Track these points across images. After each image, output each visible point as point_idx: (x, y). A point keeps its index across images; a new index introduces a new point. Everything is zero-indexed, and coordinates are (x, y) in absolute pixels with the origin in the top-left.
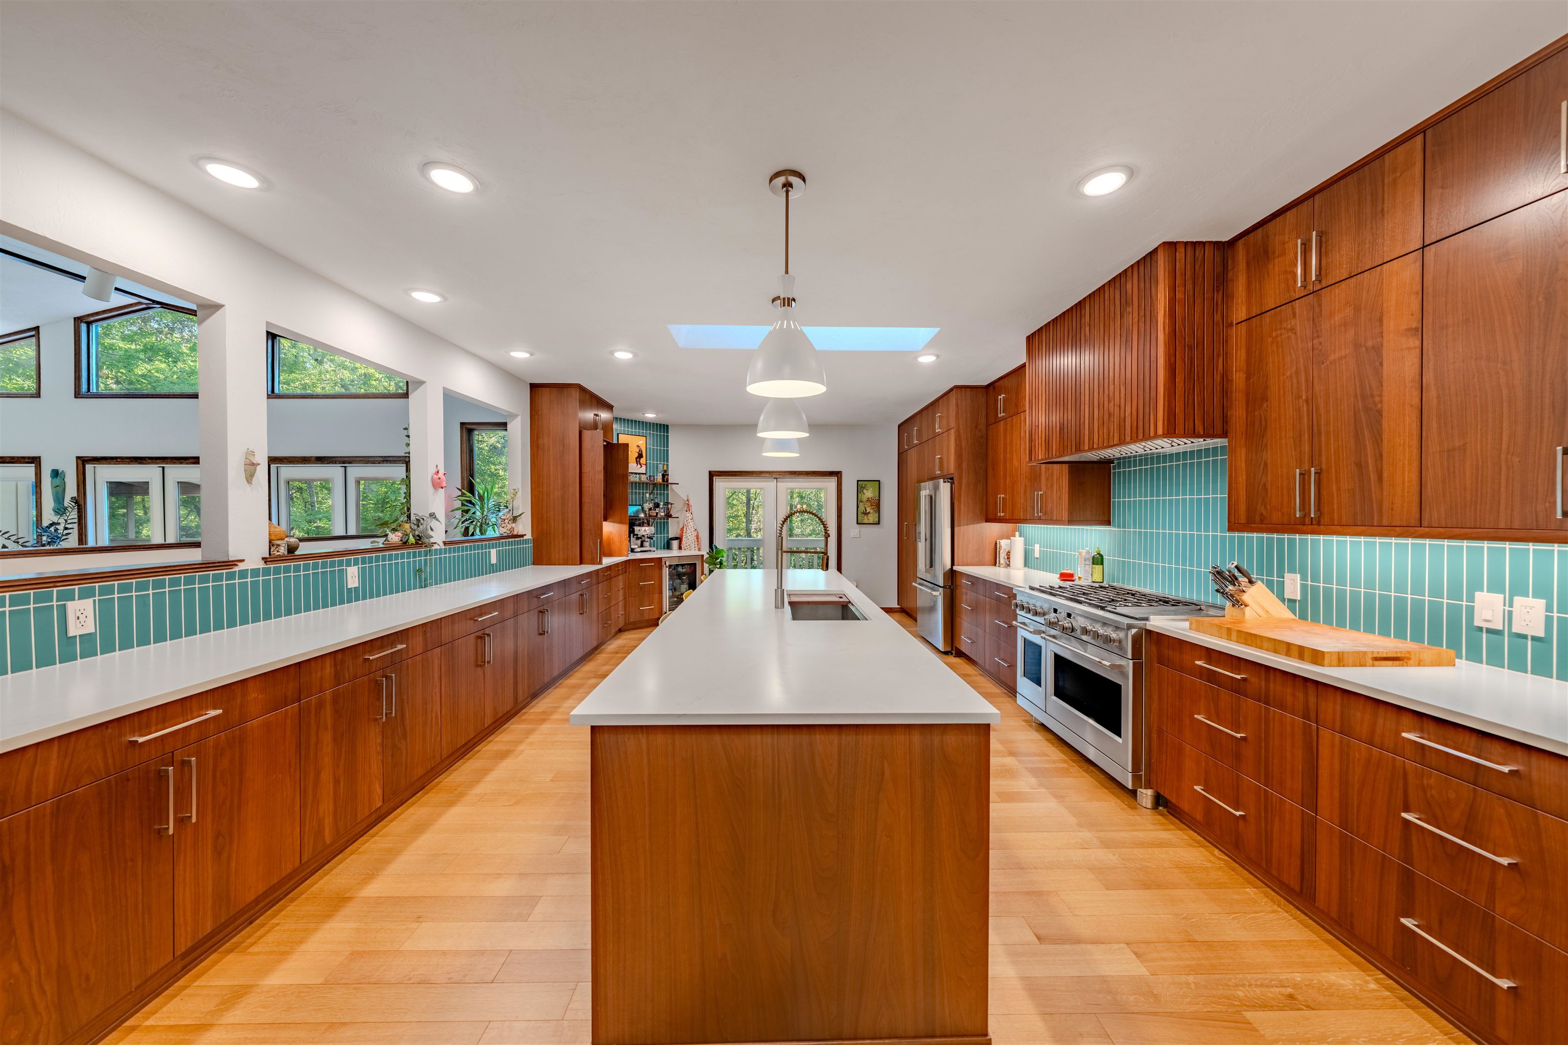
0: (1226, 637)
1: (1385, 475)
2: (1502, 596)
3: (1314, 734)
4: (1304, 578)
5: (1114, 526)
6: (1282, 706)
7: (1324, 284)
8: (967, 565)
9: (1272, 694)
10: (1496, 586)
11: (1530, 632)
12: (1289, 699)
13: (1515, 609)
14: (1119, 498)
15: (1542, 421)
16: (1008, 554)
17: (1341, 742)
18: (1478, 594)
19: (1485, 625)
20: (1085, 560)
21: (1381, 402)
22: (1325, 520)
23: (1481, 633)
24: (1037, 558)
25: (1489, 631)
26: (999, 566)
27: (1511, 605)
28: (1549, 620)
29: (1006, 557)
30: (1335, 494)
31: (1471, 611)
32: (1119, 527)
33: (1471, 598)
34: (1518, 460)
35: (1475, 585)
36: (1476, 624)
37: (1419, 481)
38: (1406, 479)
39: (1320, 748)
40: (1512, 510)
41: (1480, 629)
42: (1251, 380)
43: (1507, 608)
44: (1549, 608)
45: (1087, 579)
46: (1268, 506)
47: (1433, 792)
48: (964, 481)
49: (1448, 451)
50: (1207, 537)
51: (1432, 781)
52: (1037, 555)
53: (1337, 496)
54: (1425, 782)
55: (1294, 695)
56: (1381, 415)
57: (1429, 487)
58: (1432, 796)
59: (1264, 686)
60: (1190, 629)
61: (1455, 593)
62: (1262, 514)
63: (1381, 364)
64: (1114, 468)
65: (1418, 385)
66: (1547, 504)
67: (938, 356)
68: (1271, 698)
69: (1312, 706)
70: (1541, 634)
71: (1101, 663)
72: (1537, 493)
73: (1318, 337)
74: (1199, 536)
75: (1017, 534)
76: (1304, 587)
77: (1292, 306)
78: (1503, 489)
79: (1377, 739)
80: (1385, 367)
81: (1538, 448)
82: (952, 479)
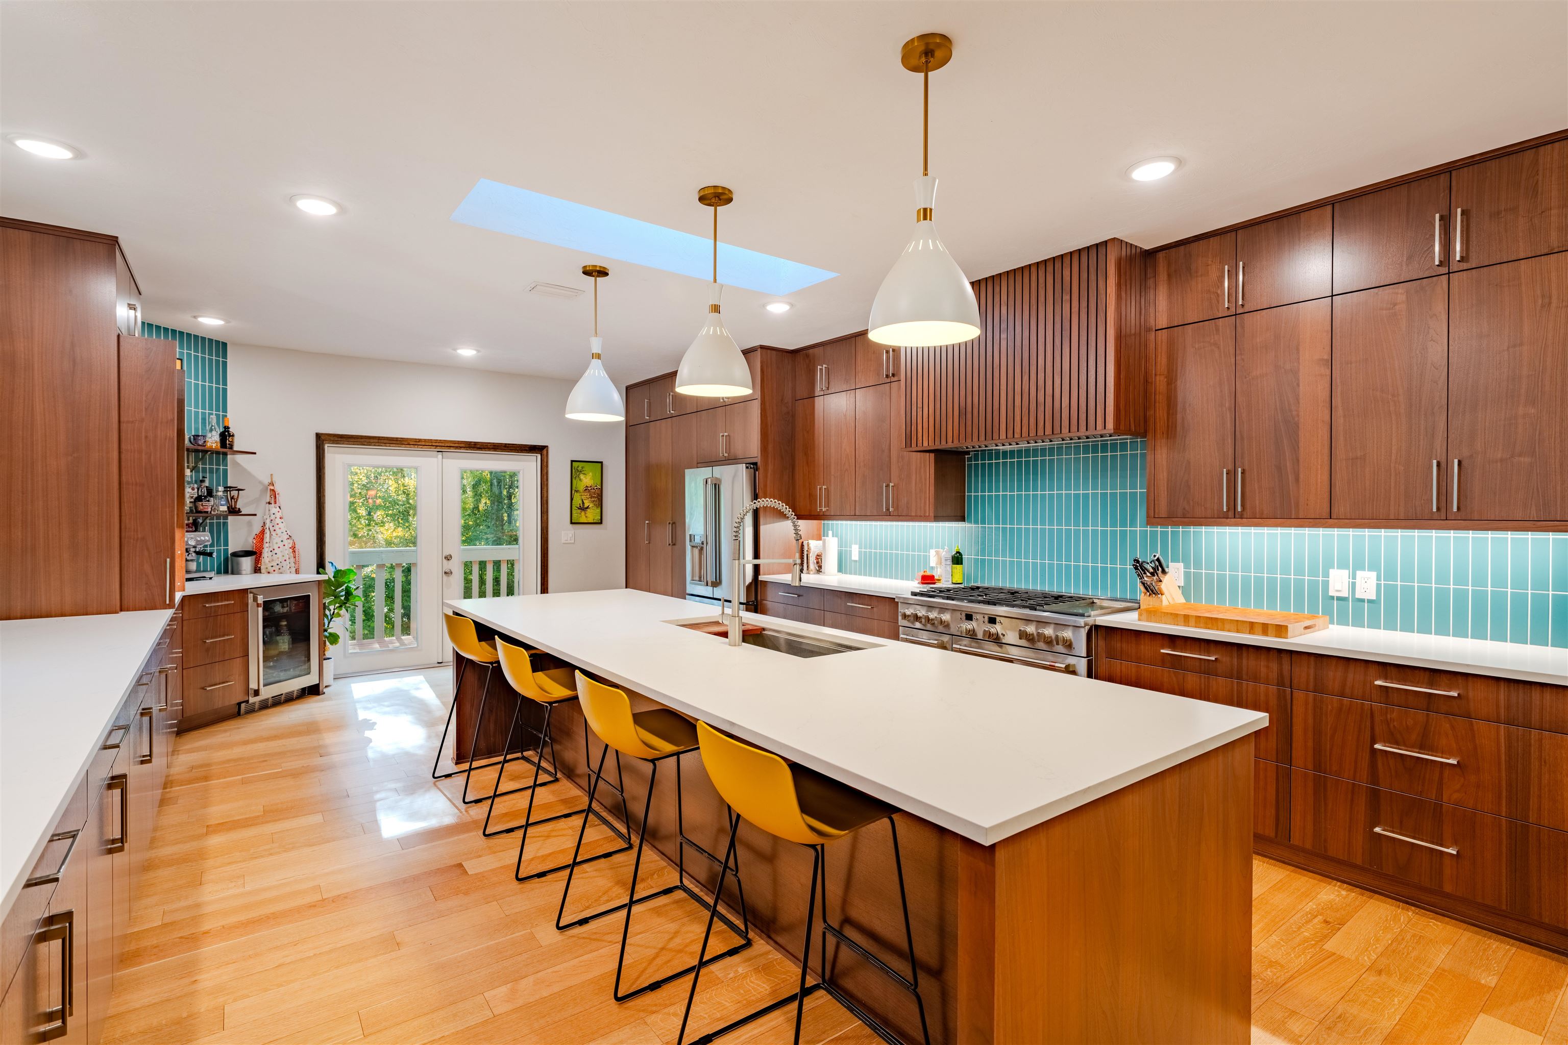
0: (1183, 624)
1: (1301, 476)
2: (1348, 571)
3: (1289, 697)
4: (1187, 566)
5: (970, 522)
6: (1256, 679)
7: (1246, 309)
8: (773, 574)
9: (1245, 669)
10: (1343, 565)
11: (1366, 596)
12: (1263, 670)
13: (1358, 581)
14: (976, 491)
15: (1419, 441)
16: (819, 558)
17: (1315, 699)
18: (1331, 571)
19: (1336, 594)
20: (946, 560)
21: (1298, 416)
22: (1248, 512)
23: (1332, 601)
24: (855, 561)
25: (1339, 599)
26: (809, 573)
27: (1354, 577)
28: (1378, 586)
29: (815, 561)
30: (1257, 492)
31: (1326, 584)
32: (976, 522)
33: (1326, 575)
34: (1403, 468)
35: (1328, 565)
36: (1330, 594)
37: (1329, 483)
38: (1319, 480)
39: (1294, 708)
40: (1399, 505)
41: (1332, 598)
42: (1173, 385)
43: (1351, 580)
44: (1378, 579)
45: (948, 581)
46: (1191, 502)
47: (1395, 723)
48: (770, 467)
49: (1352, 459)
50: (1086, 532)
51: (1394, 715)
52: (855, 556)
53: (1259, 493)
54: (1389, 716)
55: (1268, 667)
56: (1298, 427)
57: (1337, 487)
58: (1394, 726)
59: (1236, 664)
60: (1139, 620)
61: (1314, 572)
62: (1184, 509)
63: (1298, 385)
64: (970, 460)
65: (1328, 405)
66: (1423, 501)
67: (792, 305)
68: (1244, 672)
69: (1286, 673)
70: (1374, 597)
71: (1054, 666)
72: (1416, 493)
73: (1241, 354)
74: (1077, 532)
75: (830, 533)
76: (1187, 575)
77: (1215, 323)
78: (1392, 490)
79: (1348, 691)
80: (1301, 387)
81: (1416, 460)
82: (755, 464)
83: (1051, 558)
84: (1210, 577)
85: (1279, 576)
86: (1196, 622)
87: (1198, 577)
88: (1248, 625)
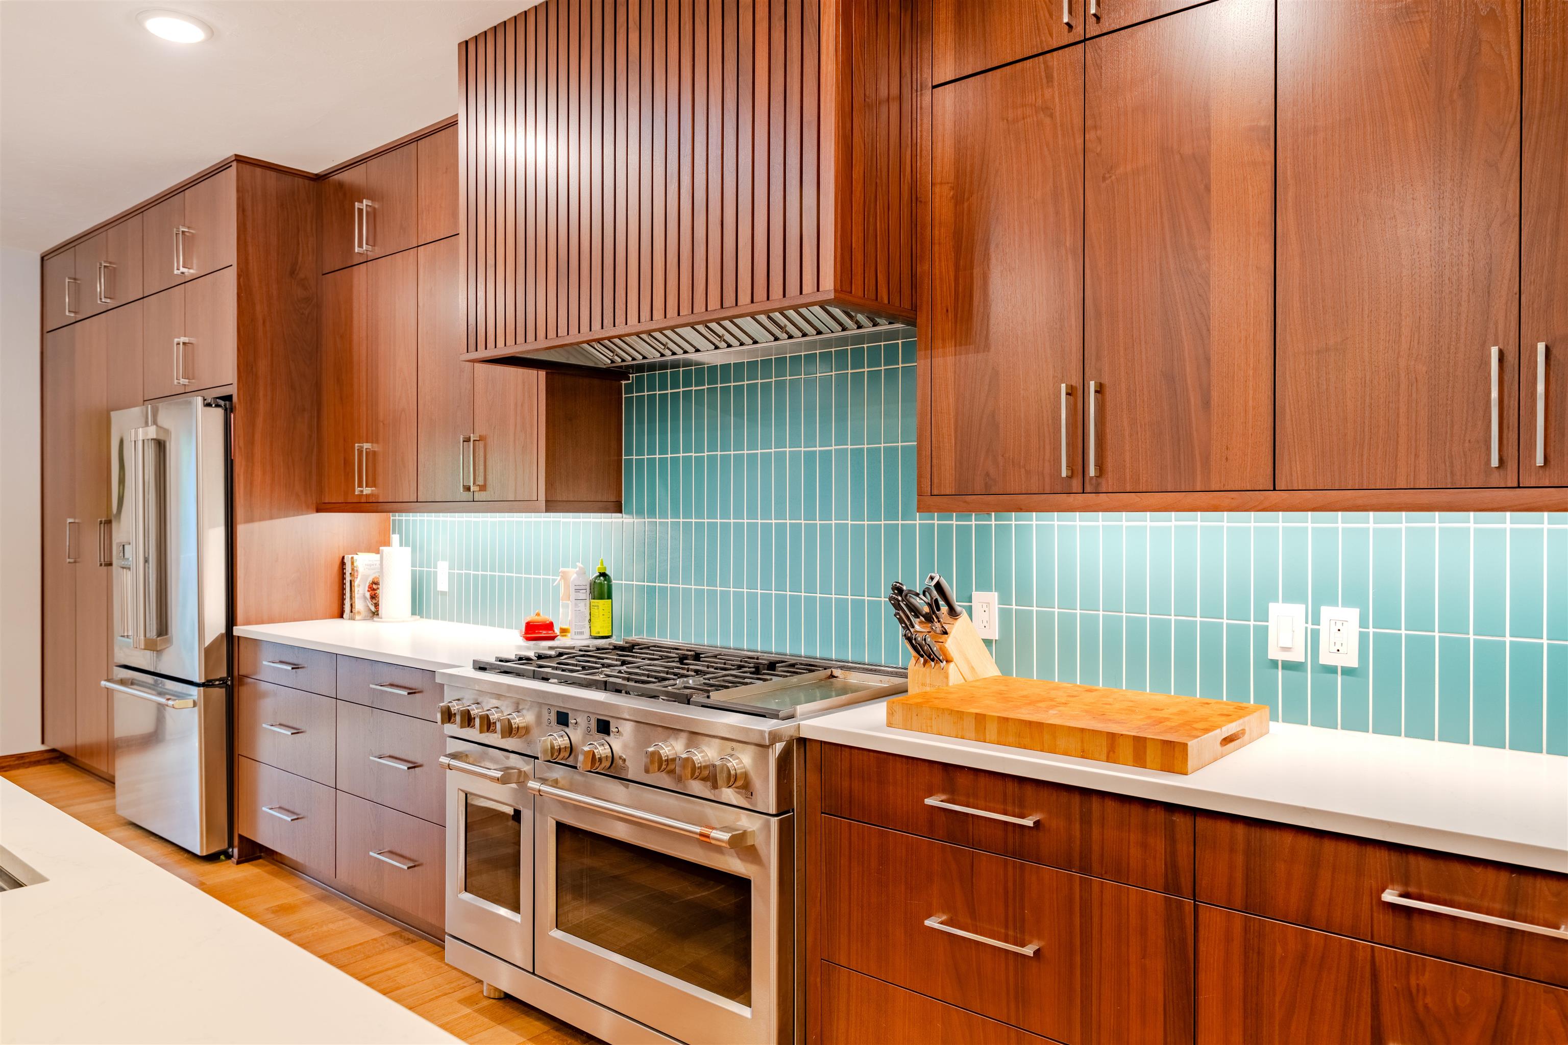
0: (973, 735)
1: (1215, 394)
2: (1304, 606)
3: (1189, 921)
4: (1004, 599)
5: (630, 513)
6: (1119, 873)
7: (1106, 26)
8: (271, 621)
9: (1096, 848)
10: (1294, 595)
11: (1340, 661)
12: (1135, 853)
13: (1323, 628)
14: (640, 452)
15: (1459, 304)
16: (374, 589)
17: (1246, 930)
18: (1272, 607)
19: (1281, 656)
20: (577, 590)
21: (1208, 258)
22: (1109, 482)
23: (1275, 670)
24: (443, 593)
25: (1289, 666)
26: (352, 618)
27: (1316, 621)
28: (1363, 638)
29: (368, 595)
30: (1127, 433)
31: (1262, 635)
32: (640, 513)
33: (1263, 615)
34: (1425, 369)
35: (1266, 595)
36: (1270, 657)
37: (1271, 407)
38: (1251, 402)
39: (1202, 947)
40: (1416, 456)
41: (1274, 663)
42: (966, 205)
43: (1310, 626)
44: (1363, 623)
45: (582, 633)
46: (1000, 459)
47: (1428, 1000)
48: (262, 407)
49: (1318, 352)
50: (826, 529)
51: (1426, 979)
52: (443, 585)
53: (1131, 435)
54: (1413, 982)
55: (1144, 846)
56: (1208, 284)
57: (1288, 417)
58: (1426, 1006)
59: (1078, 834)
60: (889, 724)
61: (1239, 608)
62: (988, 474)
63: (1208, 189)
64: (629, 389)
65: (1269, 232)
66: (1467, 445)
68: (1095, 857)
69: (1184, 862)
70: (1353, 663)
71: (708, 836)
72: (1452, 426)
73: (1095, 127)
74: (811, 529)
75: (395, 538)
76: (1005, 615)
77: (1045, 62)
78: (1402, 420)
79: (1319, 912)
80: (1214, 193)
81: (1453, 350)
82: (228, 398)
83: (766, 585)
84: (1045, 620)
85: (1173, 618)
86: (999, 733)
87: (1024, 618)
88: (1104, 742)
